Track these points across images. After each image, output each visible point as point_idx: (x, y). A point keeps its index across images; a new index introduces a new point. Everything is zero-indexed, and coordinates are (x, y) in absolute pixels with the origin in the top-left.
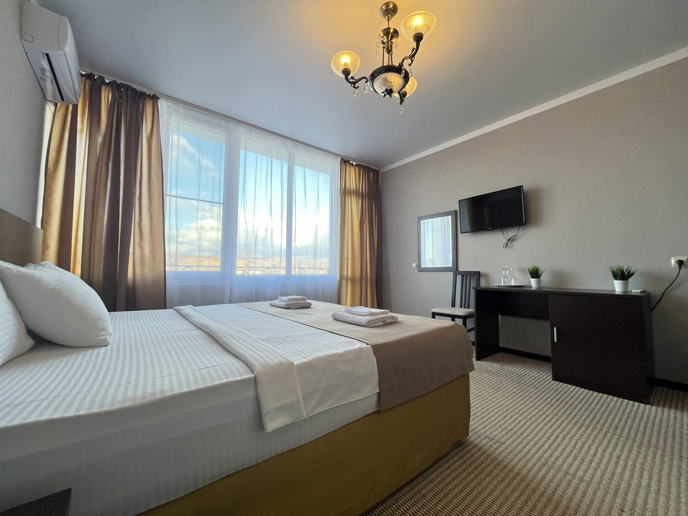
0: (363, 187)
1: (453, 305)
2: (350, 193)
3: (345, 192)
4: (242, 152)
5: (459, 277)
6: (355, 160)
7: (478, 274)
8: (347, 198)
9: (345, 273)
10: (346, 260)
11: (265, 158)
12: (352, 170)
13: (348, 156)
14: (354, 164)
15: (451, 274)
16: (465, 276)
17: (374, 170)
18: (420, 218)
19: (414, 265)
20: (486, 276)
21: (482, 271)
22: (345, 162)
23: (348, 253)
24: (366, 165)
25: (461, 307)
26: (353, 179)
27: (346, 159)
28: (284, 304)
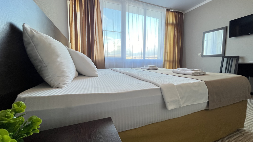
0: (176, 22)
1: (221, 72)
2: (170, 24)
3: (167, 24)
4: (127, 13)
5: (225, 60)
6: (172, 9)
7: (238, 57)
8: (168, 27)
9: (166, 59)
10: (167, 53)
11: (136, 15)
12: (171, 14)
13: (169, 7)
14: (172, 11)
15: (221, 58)
16: (229, 59)
17: (181, 13)
18: (204, 33)
19: (199, 54)
20: (243, 58)
21: (240, 56)
22: (168, 10)
23: (168, 50)
24: (177, 11)
25: (225, 72)
26: (172, 18)
27: (168, 9)
28: (148, 68)
